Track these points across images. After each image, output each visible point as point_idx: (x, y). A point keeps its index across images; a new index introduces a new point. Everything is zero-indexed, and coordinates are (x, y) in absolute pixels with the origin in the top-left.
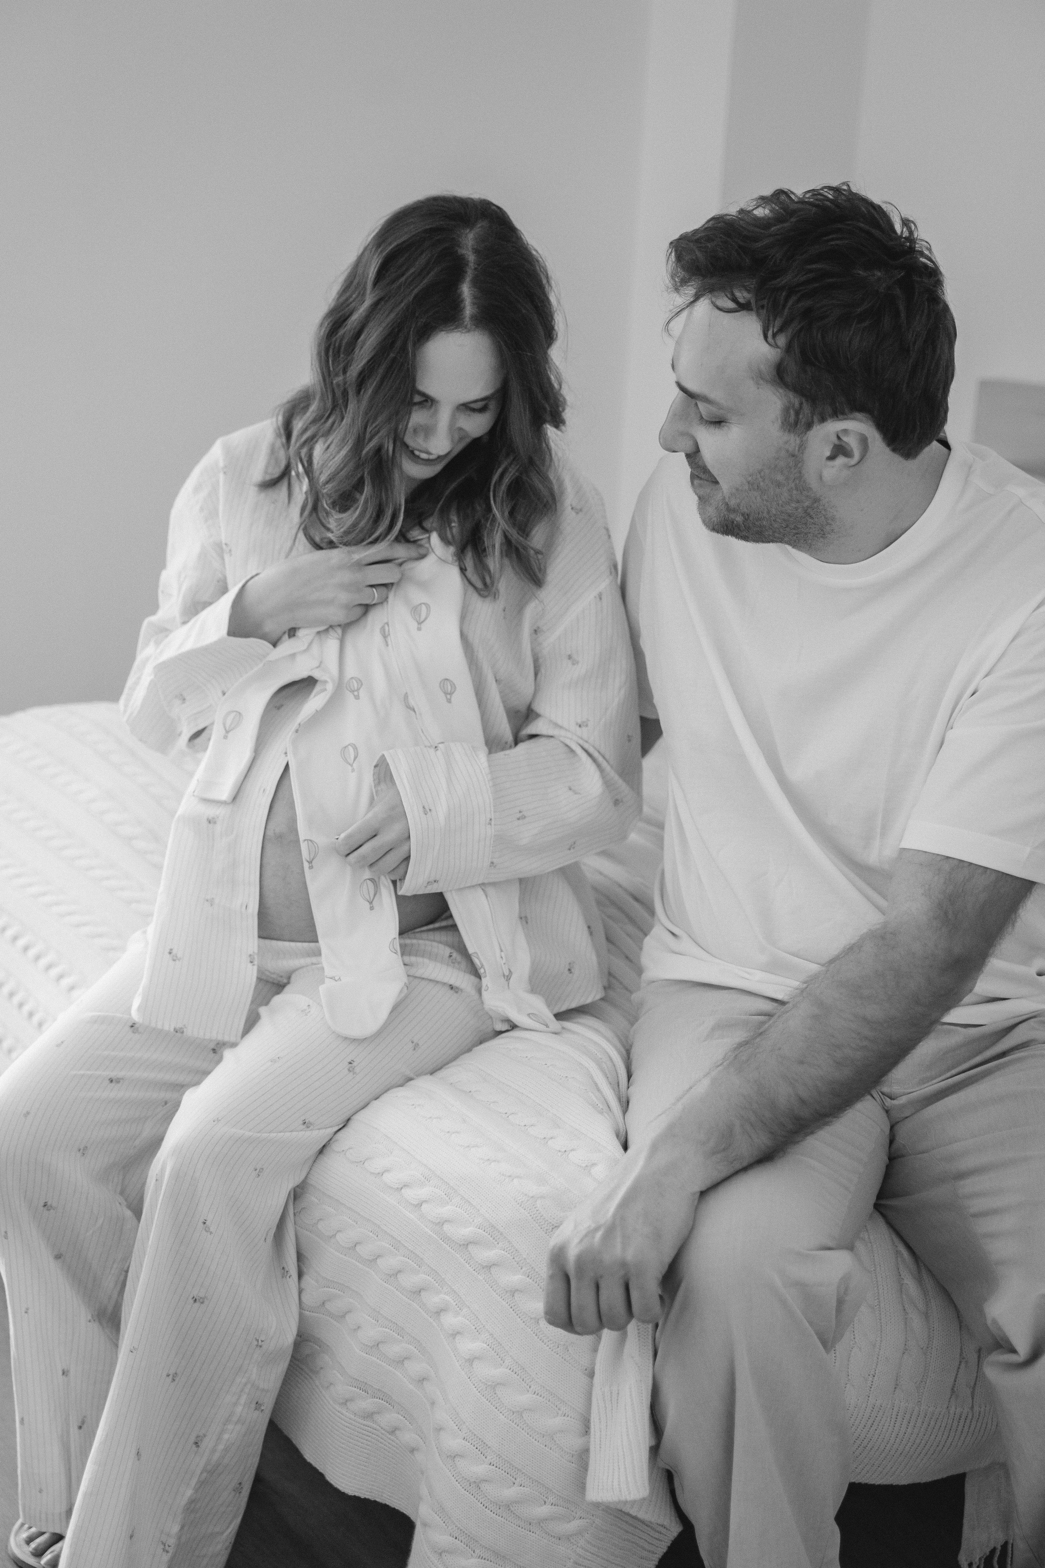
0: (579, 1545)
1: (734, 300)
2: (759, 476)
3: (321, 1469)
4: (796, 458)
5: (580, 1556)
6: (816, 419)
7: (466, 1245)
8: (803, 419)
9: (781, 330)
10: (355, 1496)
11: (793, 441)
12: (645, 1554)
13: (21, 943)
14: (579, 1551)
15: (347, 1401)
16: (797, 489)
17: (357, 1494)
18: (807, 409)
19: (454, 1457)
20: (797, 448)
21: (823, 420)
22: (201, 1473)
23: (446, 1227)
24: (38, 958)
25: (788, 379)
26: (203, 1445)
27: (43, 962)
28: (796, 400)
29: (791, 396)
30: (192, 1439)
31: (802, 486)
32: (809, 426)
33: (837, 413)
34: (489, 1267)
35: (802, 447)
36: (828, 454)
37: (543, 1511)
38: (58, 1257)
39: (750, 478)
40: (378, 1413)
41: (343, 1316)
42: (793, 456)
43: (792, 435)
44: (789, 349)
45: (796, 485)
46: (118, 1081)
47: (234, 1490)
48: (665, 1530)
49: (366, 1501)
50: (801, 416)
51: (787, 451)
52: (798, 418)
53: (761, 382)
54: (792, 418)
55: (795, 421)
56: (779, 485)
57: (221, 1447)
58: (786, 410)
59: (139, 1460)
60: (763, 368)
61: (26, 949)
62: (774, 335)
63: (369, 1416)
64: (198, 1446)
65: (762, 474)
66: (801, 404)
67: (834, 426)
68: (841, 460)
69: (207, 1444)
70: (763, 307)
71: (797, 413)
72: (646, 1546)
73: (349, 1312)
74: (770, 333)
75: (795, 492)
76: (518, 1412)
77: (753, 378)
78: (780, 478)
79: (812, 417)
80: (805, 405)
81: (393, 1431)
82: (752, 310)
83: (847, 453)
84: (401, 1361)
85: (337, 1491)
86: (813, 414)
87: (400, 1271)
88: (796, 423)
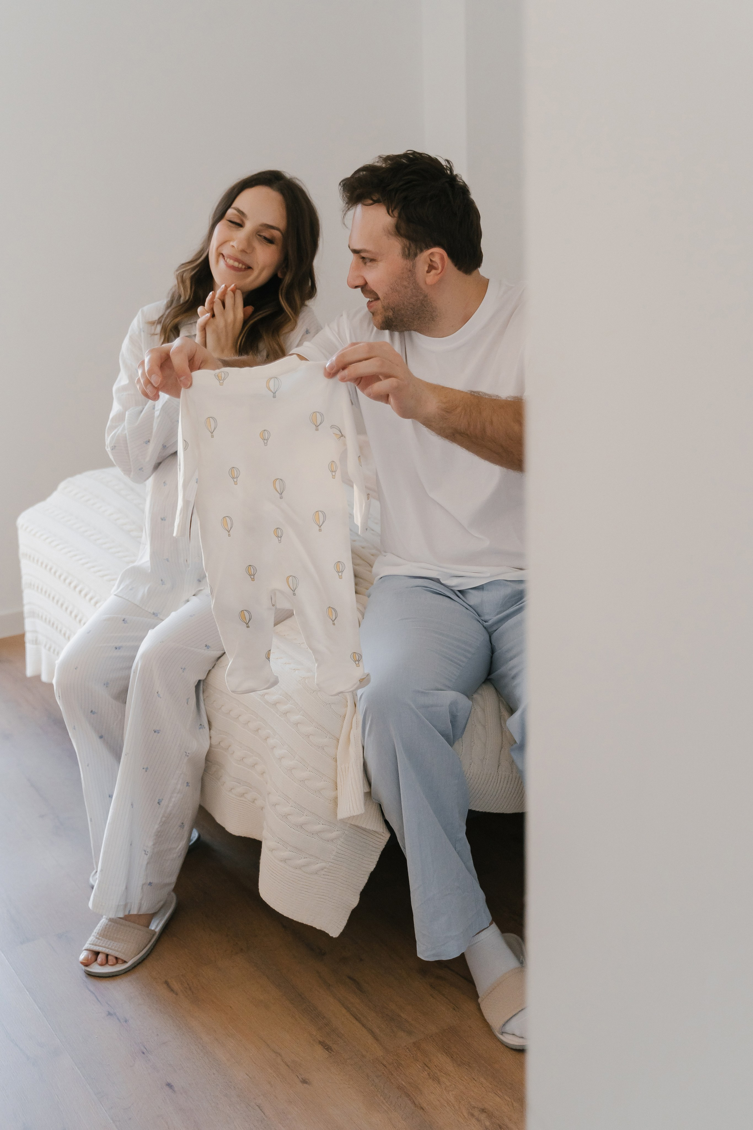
0: (338, 844)
1: (372, 199)
2: (395, 284)
3: (224, 826)
4: (412, 271)
5: (339, 849)
6: (418, 251)
7: (275, 704)
8: (412, 253)
9: (395, 208)
10: (239, 836)
11: (408, 263)
12: (374, 849)
13: (78, 589)
14: (338, 846)
15: (231, 789)
16: (414, 289)
17: (240, 835)
18: (413, 247)
19: (275, 805)
20: (411, 267)
21: (422, 251)
22: (162, 817)
23: (266, 697)
24: (86, 595)
25: (402, 232)
26: (162, 803)
27: (88, 597)
28: (407, 242)
29: (405, 241)
30: (157, 801)
31: (417, 287)
32: (416, 255)
33: (428, 247)
34: (285, 713)
35: (414, 266)
36: (426, 268)
37: (318, 827)
38: (101, 737)
39: (391, 286)
40: (246, 793)
41: (228, 749)
42: (410, 271)
43: (408, 261)
44: (400, 217)
45: (414, 286)
46: (120, 648)
47: (180, 827)
48: (383, 837)
49: (245, 838)
50: (411, 250)
51: (407, 268)
52: (410, 252)
53: (390, 236)
54: (407, 253)
55: (408, 253)
56: (406, 287)
57: (171, 805)
58: (403, 249)
59: (132, 807)
60: (389, 228)
61: (80, 592)
62: (392, 211)
63: (242, 795)
64: (160, 804)
65: (397, 282)
66: (410, 244)
67: (427, 253)
68: (433, 272)
69: (164, 803)
70: (385, 200)
71: (409, 250)
72: (374, 845)
73: (229, 746)
74: (390, 211)
75: (414, 290)
76: (303, 780)
77: (386, 235)
78: (405, 283)
79: (416, 250)
80: (412, 245)
81: (254, 801)
82: (381, 202)
83: (435, 268)
84: (254, 766)
85: (231, 835)
86: (416, 248)
87: (249, 722)
88: (409, 254)
